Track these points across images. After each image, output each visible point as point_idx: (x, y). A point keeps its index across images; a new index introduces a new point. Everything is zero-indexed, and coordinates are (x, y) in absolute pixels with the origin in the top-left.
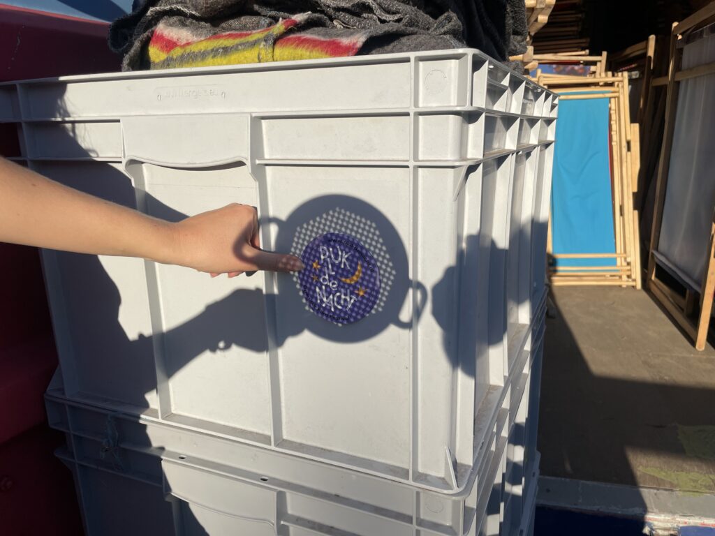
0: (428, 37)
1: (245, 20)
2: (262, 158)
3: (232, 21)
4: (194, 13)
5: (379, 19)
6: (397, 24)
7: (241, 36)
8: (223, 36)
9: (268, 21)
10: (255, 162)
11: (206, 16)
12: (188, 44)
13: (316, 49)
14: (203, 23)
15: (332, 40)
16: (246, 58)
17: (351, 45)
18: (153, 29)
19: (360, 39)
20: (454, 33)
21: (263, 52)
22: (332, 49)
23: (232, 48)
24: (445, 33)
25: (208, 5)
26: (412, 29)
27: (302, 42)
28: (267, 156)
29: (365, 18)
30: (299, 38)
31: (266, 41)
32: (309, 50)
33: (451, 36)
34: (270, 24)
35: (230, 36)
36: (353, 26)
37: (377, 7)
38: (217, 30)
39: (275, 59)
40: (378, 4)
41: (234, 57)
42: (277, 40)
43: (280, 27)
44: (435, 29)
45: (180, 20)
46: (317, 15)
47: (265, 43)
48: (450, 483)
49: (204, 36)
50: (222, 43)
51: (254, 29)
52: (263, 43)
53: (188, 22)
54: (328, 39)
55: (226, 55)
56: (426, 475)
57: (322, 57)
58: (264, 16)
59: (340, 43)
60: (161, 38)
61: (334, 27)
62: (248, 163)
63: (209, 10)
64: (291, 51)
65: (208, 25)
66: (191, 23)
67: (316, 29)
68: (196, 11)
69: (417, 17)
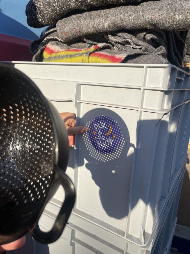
0: (152, 56)
1: (80, 44)
2: (80, 100)
3: (75, 44)
4: (61, 40)
5: (133, 48)
6: (139, 50)
7: (77, 50)
8: (71, 50)
9: (89, 45)
10: (77, 101)
11: (66, 42)
12: (58, 52)
13: (105, 59)
14: (65, 44)
15: (112, 55)
16: (78, 60)
17: (120, 58)
18: (46, 45)
19: (124, 56)
20: (163, 55)
21: (85, 58)
22: (112, 59)
23: (73, 55)
24: (159, 55)
25: (67, 38)
26: (145, 52)
27: (100, 55)
28: (82, 99)
29: (127, 47)
30: (99, 54)
31: (86, 54)
32: (103, 59)
33: (162, 56)
34: (89, 47)
35: (74, 50)
36: (121, 50)
37: (132, 42)
38: (69, 47)
39: (89, 62)
40: (132, 41)
41: (73, 59)
42: (91, 54)
43: (92, 48)
44: (155, 53)
45: (56, 43)
46: (108, 44)
47: (86, 55)
48: (141, 241)
49: (64, 49)
50: (70, 53)
51: (83, 48)
52: (85, 55)
53: (59, 43)
54: (111, 55)
55: (71, 58)
56: (132, 236)
57: (107, 63)
58: (88, 43)
59: (115, 57)
60: (48, 49)
61: (114, 49)
62: (74, 101)
63: (67, 39)
64: (95, 59)
65: (66, 45)
66: (60, 44)
67: (107, 50)
68: (62, 40)
69: (148, 47)
